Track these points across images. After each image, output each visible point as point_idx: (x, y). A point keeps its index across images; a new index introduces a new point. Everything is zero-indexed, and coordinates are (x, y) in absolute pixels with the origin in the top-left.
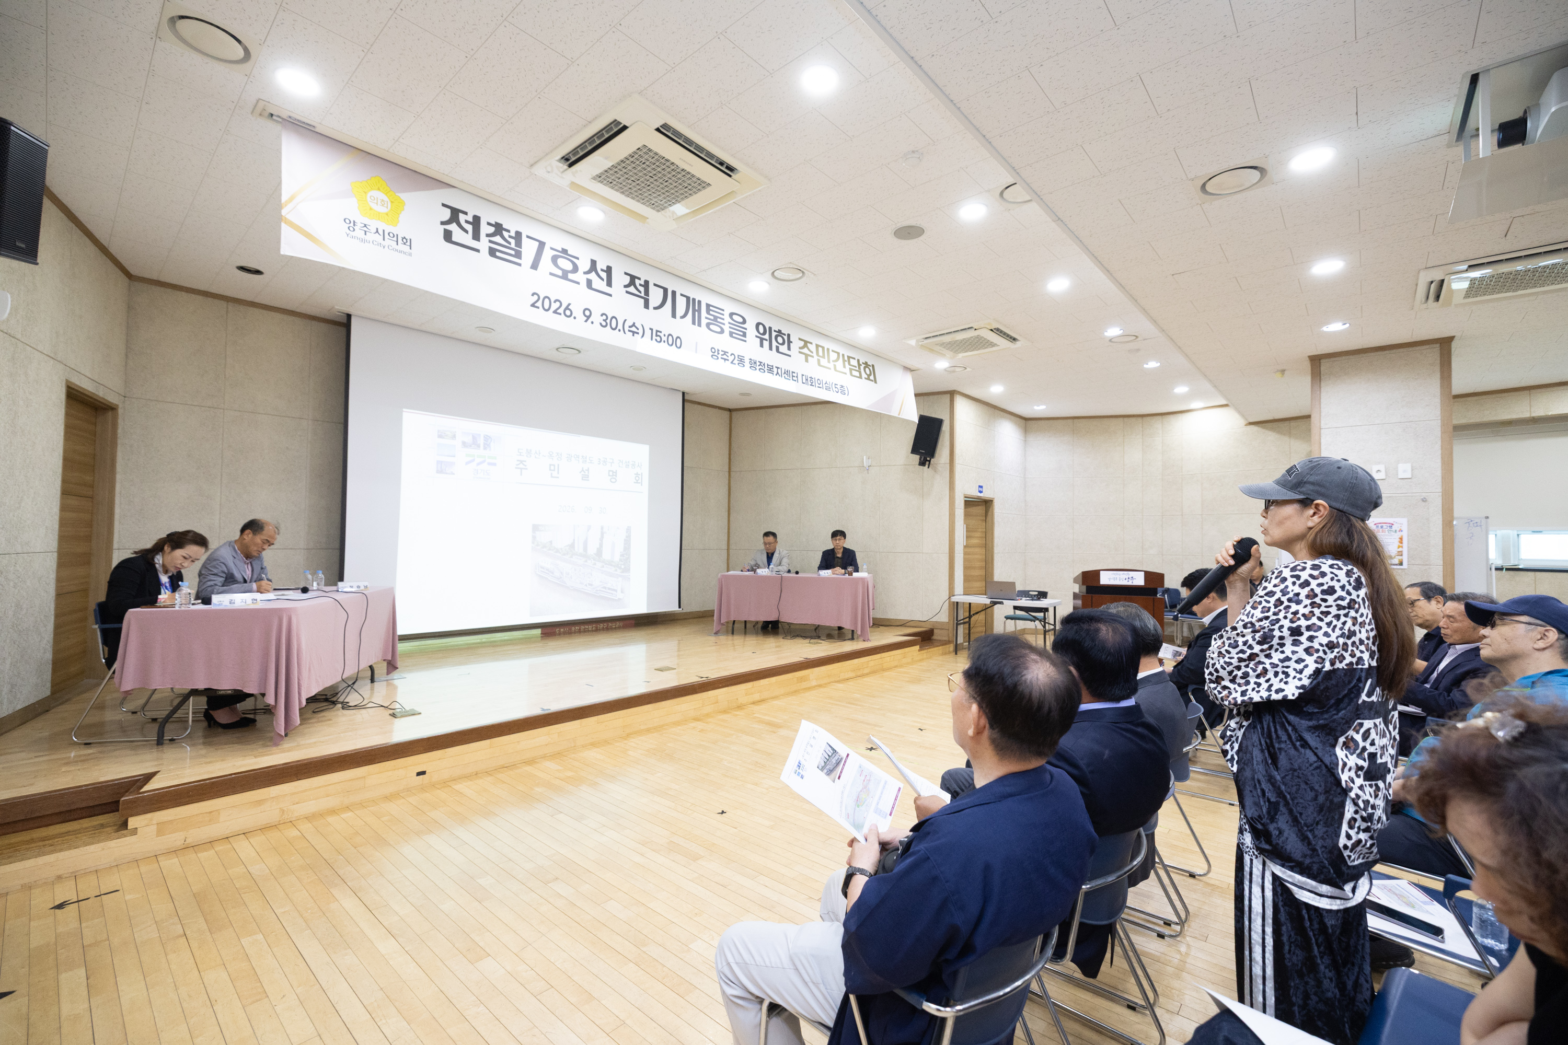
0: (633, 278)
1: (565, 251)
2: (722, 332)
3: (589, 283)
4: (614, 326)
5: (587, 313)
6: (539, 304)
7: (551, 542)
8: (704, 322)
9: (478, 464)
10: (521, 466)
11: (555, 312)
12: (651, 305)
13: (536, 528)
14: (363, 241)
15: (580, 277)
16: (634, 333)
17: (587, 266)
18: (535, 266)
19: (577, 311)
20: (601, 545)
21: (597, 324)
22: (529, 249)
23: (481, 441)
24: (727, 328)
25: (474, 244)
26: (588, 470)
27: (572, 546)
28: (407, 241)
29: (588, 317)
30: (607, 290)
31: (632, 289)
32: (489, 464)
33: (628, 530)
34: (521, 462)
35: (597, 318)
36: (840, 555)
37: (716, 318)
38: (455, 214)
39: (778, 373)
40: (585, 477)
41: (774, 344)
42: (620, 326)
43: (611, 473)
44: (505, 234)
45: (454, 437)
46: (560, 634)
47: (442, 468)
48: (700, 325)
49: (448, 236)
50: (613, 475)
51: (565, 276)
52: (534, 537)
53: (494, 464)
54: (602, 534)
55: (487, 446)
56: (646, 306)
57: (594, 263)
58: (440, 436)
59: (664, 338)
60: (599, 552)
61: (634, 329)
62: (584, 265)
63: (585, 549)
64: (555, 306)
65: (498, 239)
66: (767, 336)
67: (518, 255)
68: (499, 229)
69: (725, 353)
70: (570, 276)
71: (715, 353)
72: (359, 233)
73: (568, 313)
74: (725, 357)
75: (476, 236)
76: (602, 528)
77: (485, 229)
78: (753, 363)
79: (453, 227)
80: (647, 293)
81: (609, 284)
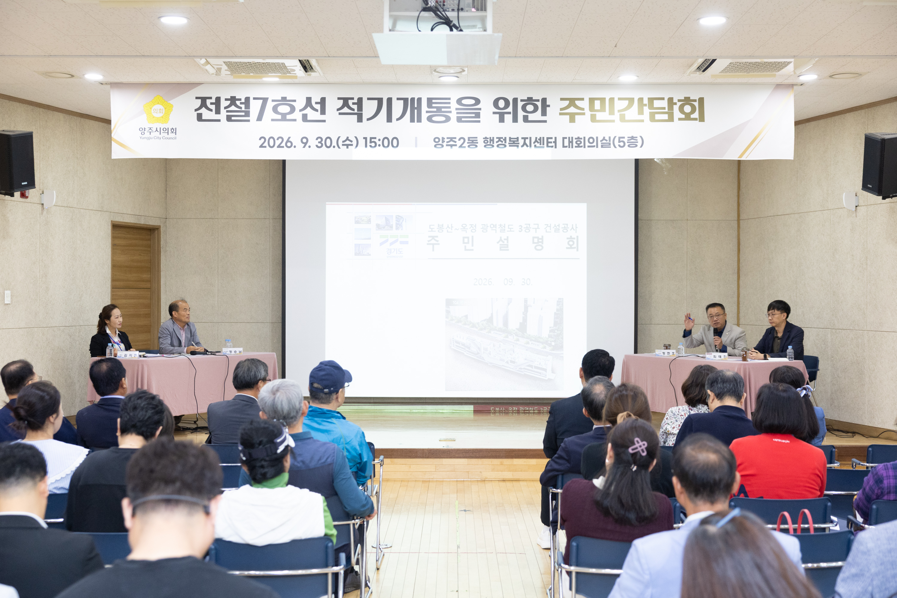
0: (346, 101)
1: (284, 99)
2: (448, 119)
3: (305, 118)
4: (328, 144)
5: (305, 140)
6: (266, 144)
7: (466, 316)
8: (425, 116)
9: (391, 244)
10: (433, 242)
11: (279, 146)
12: (365, 118)
13: (449, 302)
14: (149, 139)
15: (297, 115)
16: (347, 146)
17: (304, 103)
18: (260, 118)
19: (296, 141)
20: (525, 319)
21: (314, 147)
22: (255, 107)
23: (394, 222)
24: (453, 116)
25: (217, 117)
26: (507, 239)
27: (490, 320)
28: (174, 131)
29: (305, 144)
30: (322, 117)
31: (346, 110)
32: (402, 243)
33: (560, 302)
34: (433, 237)
35: (313, 142)
36: (780, 335)
37: (439, 109)
38: (204, 100)
39: (525, 144)
40: (504, 247)
41: (521, 114)
42: (334, 143)
43: (536, 240)
44: (238, 103)
45: (369, 221)
46: (495, 413)
47: (360, 250)
48: (419, 120)
49: (200, 118)
50: (539, 242)
51: (284, 118)
52: (448, 312)
53: (407, 243)
54: (526, 308)
55: (399, 226)
56: (360, 119)
57: (309, 100)
58: (357, 222)
59: (378, 143)
60: (523, 327)
61: (348, 142)
62: (300, 103)
63: (506, 323)
64: (278, 142)
65: (233, 108)
66: (510, 109)
67: (247, 114)
68: (233, 100)
69: (452, 139)
70: (288, 117)
71: (438, 142)
72: (147, 134)
73: (289, 144)
74: (452, 143)
75: (218, 112)
76: (526, 301)
77: (224, 104)
78: (489, 142)
79: (203, 111)
80: (360, 108)
81: (323, 112)
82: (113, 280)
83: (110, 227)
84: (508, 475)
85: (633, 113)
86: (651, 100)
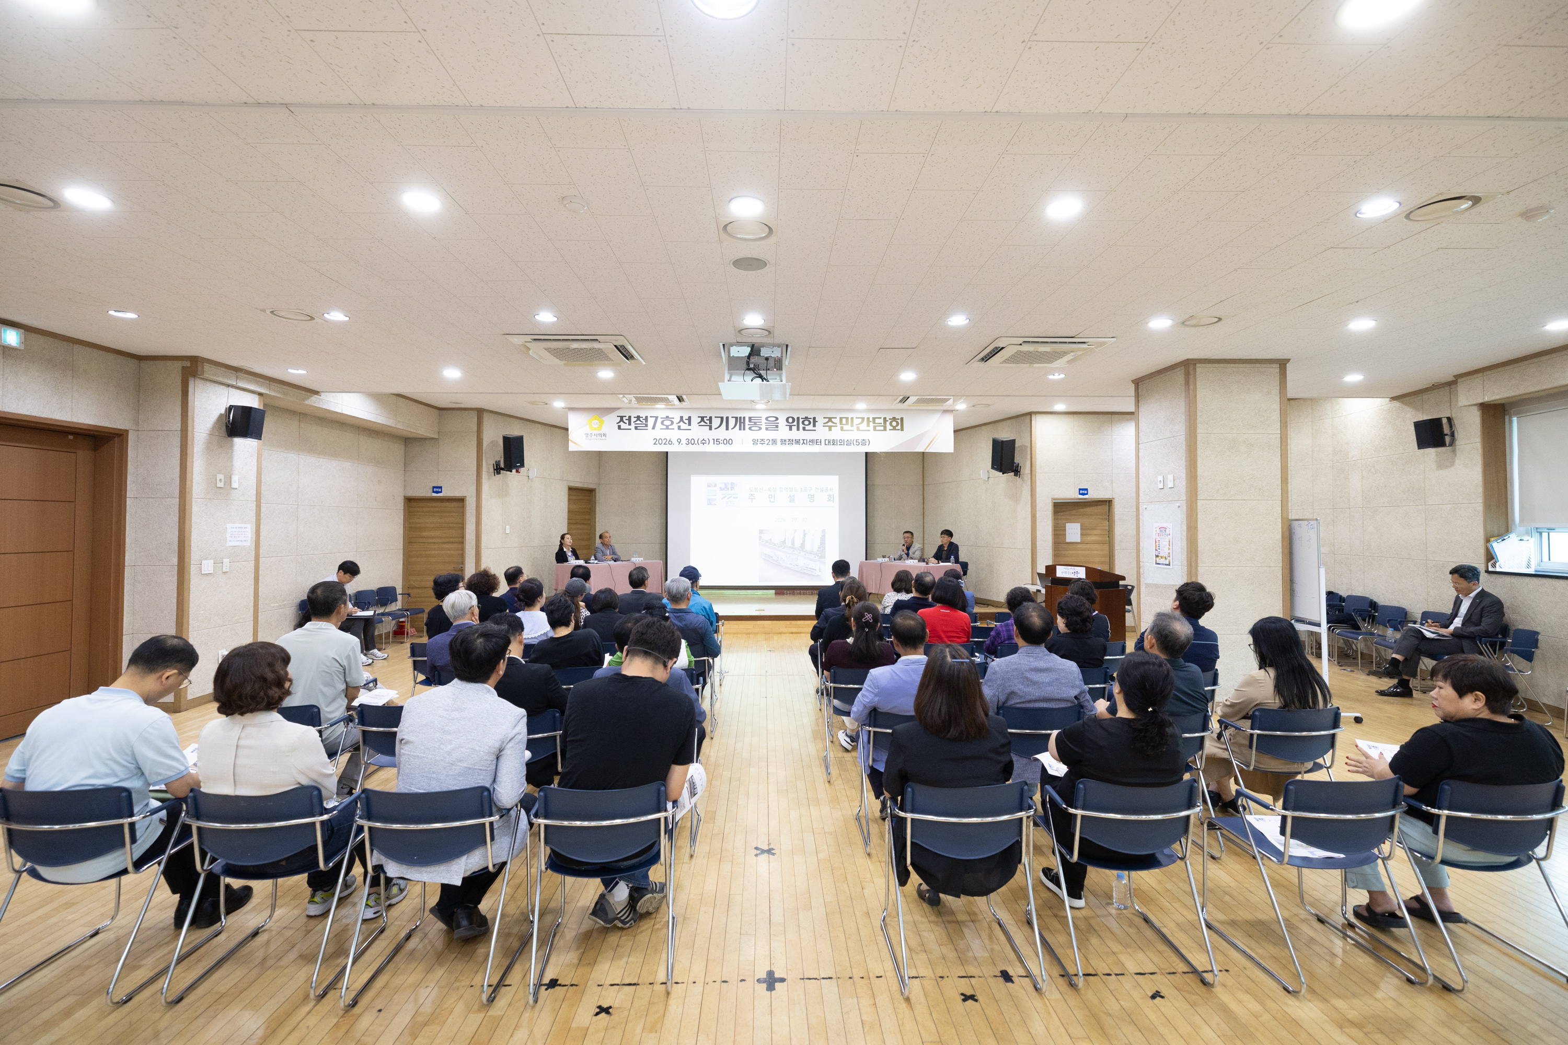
0: (702, 418)
1: (667, 417)
2: (760, 429)
3: (679, 428)
4: (693, 443)
5: (679, 441)
6: (657, 443)
7: (771, 540)
8: (747, 427)
9: (728, 499)
10: (752, 497)
11: (665, 444)
12: (713, 428)
13: (761, 532)
14: (590, 440)
15: (675, 426)
16: (703, 443)
17: (679, 419)
18: (653, 428)
19: (675, 441)
20: (804, 541)
21: (684, 444)
22: (651, 421)
23: (729, 486)
24: (763, 427)
25: (629, 427)
26: (794, 496)
27: (784, 542)
28: (605, 435)
29: (680, 442)
30: (689, 427)
31: (702, 423)
32: (734, 498)
33: (824, 531)
34: (752, 495)
35: (684, 441)
36: (946, 549)
37: (755, 423)
38: (622, 417)
39: (804, 443)
40: (792, 500)
41: (801, 426)
42: (696, 442)
43: (810, 496)
44: (641, 419)
45: (715, 486)
46: (787, 594)
47: (710, 502)
48: (744, 429)
49: (619, 428)
50: (812, 497)
51: (667, 428)
52: (760, 537)
53: (737, 498)
54: (805, 535)
55: (732, 488)
56: (711, 429)
57: (682, 417)
58: (708, 486)
59: (721, 442)
60: (803, 546)
61: (704, 442)
62: (677, 420)
63: (793, 543)
64: (664, 442)
65: (638, 422)
66: (795, 423)
67: (646, 425)
68: (638, 418)
69: (762, 440)
70: (670, 427)
71: (755, 442)
72: (589, 437)
73: (670, 443)
74: (762, 442)
75: (630, 424)
76: (804, 531)
77: (633, 420)
78: (783, 442)
79: (621, 424)
80: (711, 422)
81: (690, 424)
82: (569, 519)
83: (567, 489)
84: (794, 630)
85: (864, 426)
86: (874, 419)
